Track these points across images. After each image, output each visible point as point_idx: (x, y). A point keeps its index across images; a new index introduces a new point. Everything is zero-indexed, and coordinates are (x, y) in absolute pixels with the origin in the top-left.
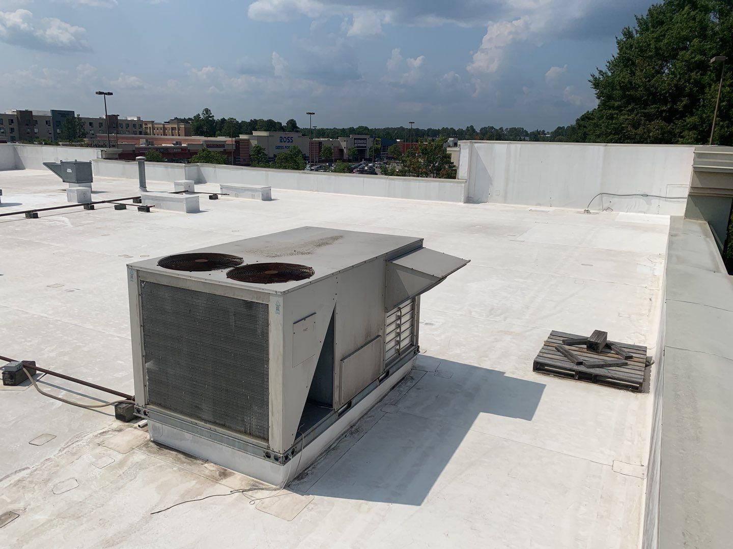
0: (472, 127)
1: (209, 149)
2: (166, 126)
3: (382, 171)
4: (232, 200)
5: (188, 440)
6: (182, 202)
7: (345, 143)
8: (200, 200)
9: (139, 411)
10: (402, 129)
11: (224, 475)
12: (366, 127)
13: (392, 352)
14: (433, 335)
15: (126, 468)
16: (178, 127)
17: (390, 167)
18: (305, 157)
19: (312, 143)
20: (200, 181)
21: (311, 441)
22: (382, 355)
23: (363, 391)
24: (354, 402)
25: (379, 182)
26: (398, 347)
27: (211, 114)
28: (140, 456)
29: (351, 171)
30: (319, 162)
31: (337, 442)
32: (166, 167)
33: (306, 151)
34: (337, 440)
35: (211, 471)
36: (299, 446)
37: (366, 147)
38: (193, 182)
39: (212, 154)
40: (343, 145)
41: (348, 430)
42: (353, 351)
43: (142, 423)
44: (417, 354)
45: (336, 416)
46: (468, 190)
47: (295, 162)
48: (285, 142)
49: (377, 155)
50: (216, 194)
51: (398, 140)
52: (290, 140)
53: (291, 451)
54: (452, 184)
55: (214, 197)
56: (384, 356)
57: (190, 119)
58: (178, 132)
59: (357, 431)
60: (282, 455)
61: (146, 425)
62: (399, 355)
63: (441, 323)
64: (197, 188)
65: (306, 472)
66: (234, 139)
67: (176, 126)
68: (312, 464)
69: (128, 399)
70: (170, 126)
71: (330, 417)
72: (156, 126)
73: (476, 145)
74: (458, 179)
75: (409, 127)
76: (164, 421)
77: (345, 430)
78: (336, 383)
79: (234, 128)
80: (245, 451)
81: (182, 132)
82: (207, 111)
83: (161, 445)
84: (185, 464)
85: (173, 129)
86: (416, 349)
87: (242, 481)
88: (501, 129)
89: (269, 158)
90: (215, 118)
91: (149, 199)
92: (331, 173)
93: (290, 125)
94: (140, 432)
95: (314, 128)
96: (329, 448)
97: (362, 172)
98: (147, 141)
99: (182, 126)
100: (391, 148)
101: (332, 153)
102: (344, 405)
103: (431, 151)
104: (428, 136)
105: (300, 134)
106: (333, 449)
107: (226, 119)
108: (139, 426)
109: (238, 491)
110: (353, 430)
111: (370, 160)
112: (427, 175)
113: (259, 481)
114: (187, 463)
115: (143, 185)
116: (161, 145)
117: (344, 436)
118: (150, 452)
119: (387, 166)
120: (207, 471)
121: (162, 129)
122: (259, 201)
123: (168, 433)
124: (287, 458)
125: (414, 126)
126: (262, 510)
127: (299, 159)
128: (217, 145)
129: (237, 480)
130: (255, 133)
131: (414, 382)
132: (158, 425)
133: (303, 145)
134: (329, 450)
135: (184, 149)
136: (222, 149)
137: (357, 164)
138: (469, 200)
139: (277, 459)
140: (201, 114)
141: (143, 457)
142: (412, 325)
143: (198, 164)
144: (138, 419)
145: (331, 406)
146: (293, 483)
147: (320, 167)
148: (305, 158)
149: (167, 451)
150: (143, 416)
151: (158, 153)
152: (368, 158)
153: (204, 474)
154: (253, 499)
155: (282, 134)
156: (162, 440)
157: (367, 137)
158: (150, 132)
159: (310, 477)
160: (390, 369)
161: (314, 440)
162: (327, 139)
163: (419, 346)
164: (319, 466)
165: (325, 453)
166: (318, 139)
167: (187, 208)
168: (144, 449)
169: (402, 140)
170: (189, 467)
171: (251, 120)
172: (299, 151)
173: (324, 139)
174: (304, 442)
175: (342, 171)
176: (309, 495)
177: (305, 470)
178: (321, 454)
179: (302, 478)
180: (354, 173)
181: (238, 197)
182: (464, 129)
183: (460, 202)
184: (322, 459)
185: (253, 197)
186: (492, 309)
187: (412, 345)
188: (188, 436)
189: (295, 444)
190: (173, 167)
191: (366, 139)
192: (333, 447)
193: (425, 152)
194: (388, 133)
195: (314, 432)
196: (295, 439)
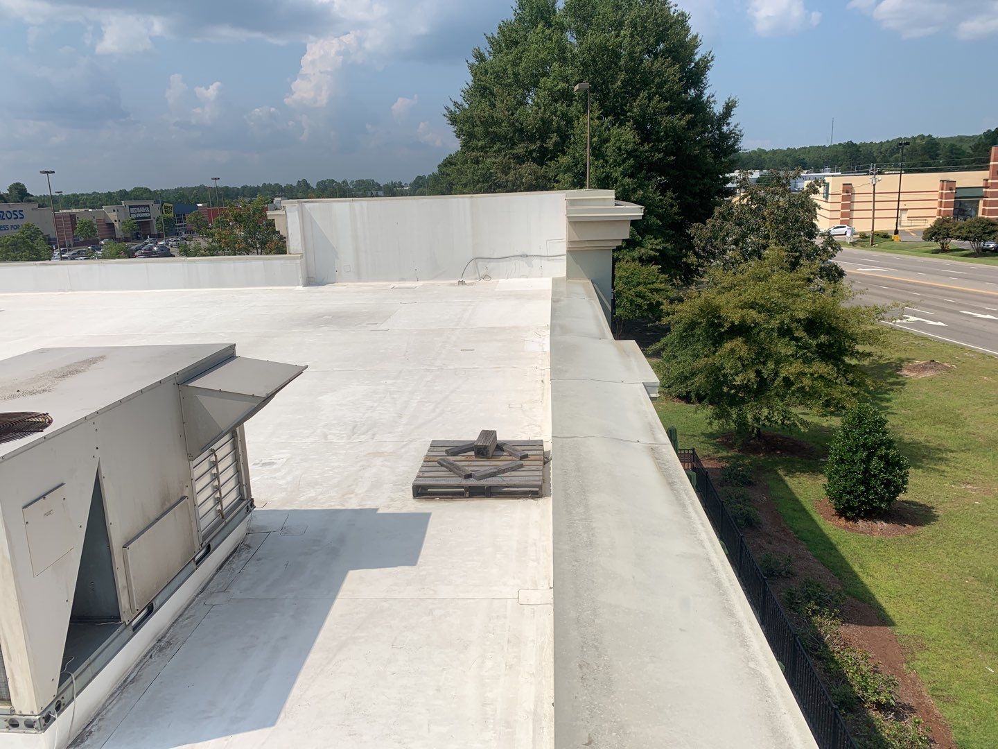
0: (304, 181)
3: (181, 252)
7: (115, 213)
10: (203, 189)
12: (147, 189)
13: (212, 515)
14: (275, 478)
17: (192, 245)
18: (50, 239)
19: (57, 218)
21: (91, 680)
22: (194, 524)
23: (170, 585)
24: (156, 603)
25: (177, 266)
26: (219, 507)
29: (130, 254)
30: (75, 245)
31: (137, 669)
33: (50, 230)
34: (137, 666)
36: (67, 695)
37: (150, 217)
40: (113, 216)
41: (153, 647)
42: (142, 528)
44: (251, 511)
45: (129, 631)
46: (307, 269)
47: (32, 247)
48: (9, 219)
49: (171, 227)
51: (198, 205)
52: (19, 215)
53: (54, 706)
54: (282, 262)
56: (198, 525)
59: (169, 643)
60: (38, 717)
62: (223, 518)
63: (285, 460)
65: (88, 729)
68: (98, 715)
71: (117, 636)
73: (307, 206)
74: (290, 254)
75: (214, 186)
77: (149, 648)
78: (121, 582)
86: (249, 504)
88: (344, 182)
92: (97, 261)
93: (15, 192)
95: (57, 194)
96: (125, 681)
97: (150, 254)
100: (190, 217)
101: (95, 231)
102: (140, 613)
103: (249, 216)
104: (245, 196)
105: (36, 206)
106: (132, 681)
110: (162, 644)
111: (160, 237)
112: (247, 250)
117: (148, 657)
119: (188, 243)
124: (48, 719)
125: (221, 184)
131: (252, 551)
133: (44, 221)
134: (124, 684)
137: (139, 244)
138: (310, 281)
139: (30, 725)
142: (238, 471)
145: (119, 618)
147: (78, 253)
148: (49, 241)
152: (156, 232)
157: (150, 203)
159: (96, 735)
160: (210, 541)
161: (94, 677)
162: (83, 210)
163: (252, 499)
164: (110, 714)
165: (119, 692)
166: (68, 211)
169: (206, 204)
173: (78, 210)
174: (77, 685)
175: (117, 255)
177: (86, 727)
178: (112, 695)
180: (136, 257)
182: (295, 184)
183: (298, 285)
184: (114, 702)
186: (354, 428)
187: (242, 500)
189: (61, 693)
191: (148, 206)
192: (129, 680)
193: (238, 219)
194: (183, 196)
195: (92, 665)
196: (60, 685)
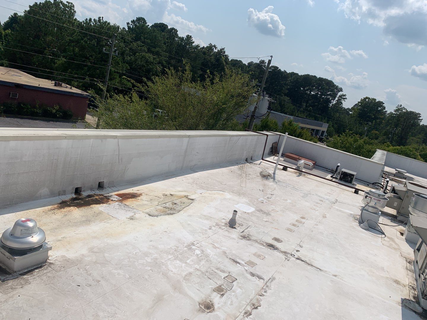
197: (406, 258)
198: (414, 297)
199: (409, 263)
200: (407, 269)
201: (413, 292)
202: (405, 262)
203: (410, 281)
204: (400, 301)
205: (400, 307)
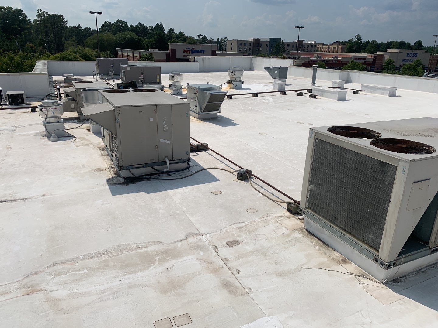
1: (356, 61)
2: (330, 46)
4: (368, 95)
5: (326, 235)
6: (336, 94)
8: (347, 93)
9: (301, 210)
11: (344, 261)
15: (290, 239)
16: (337, 47)
18: (425, 67)
19: (432, 58)
20: (348, 81)
21: (408, 262)
27: (361, 38)
28: (298, 235)
31: (426, 268)
32: (329, 72)
33: (426, 63)
35: (337, 257)
36: (399, 262)
38: (344, 81)
39: (357, 64)
41: (436, 263)
43: (301, 217)
45: (430, 251)
47: (416, 71)
48: (410, 56)
50: (357, 90)
52: (415, 55)
53: (393, 263)
55: (356, 92)
57: (346, 42)
58: (337, 50)
60: (386, 263)
61: (303, 219)
64: (346, 86)
66: (373, 55)
67: (336, 46)
68: (405, 276)
69: (295, 202)
70: (333, 46)
71: (425, 250)
72: (324, 46)
76: (314, 220)
77: (433, 263)
79: (374, 47)
80: (361, 252)
81: (340, 50)
82: (358, 36)
83: (310, 233)
84: (322, 248)
85: (334, 48)
87: (356, 269)
89: (396, 68)
90: (363, 41)
91: (316, 90)
93: (417, 44)
94: (299, 222)
96: (419, 270)
98: (317, 55)
99: (340, 46)
102: (436, 247)
105: (424, 51)
106: (423, 272)
107: (370, 41)
108: (299, 218)
109: (352, 274)
113: (366, 273)
114: (323, 247)
115: (314, 82)
116: (325, 58)
117: (432, 266)
118: (303, 234)
120: (335, 256)
121: (328, 48)
122: (386, 97)
123: (315, 227)
124: (389, 266)
126: (367, 291)
127: (420, 69)
128: (361, 59)
129: (352, 267)
130: (389, 51)
132: (310, 221)
135: (339, 61)
136: (363, 61)
139: (382, 264)
140: (354, 38)
141: (300, 236)
143: (349, 70)
144: (298, 214)
145: (427, 244)
146: (390, 283)
149: (313, 237)
150: (303, 214)
151: (323, 63)
153: (333, 257)
154: (361, 282)
155: (410, 51)
156: (311, 230)
158: (320, 50)
159: (402, 283)
161: (410, 261)
164: (410, 279)
165: (416, 273)
167: (338, 98)
168: (300, 231)
170: (324, 249)
171: (388, 42)
172: (421, 63)
174: (403, 260)
176: (400, 294)
177: (400, 278)
178: (413, 272)
179: (397, 282)
181: (371, 93)
184: (413, 275)
185: (383, 93)
188: (326, 232)
189: (397, 260)
190: (333, 72)
192: (422, 270)
195: (411, 256)
196: (397, 257)
197: (98, 148)
198: (115, 174)
199: (103, 150)
200: (102, 156)
201: (113, 170)
202: (99, 151)
203: (108, 163)
204: (106, 182)
205: (108, 187)
